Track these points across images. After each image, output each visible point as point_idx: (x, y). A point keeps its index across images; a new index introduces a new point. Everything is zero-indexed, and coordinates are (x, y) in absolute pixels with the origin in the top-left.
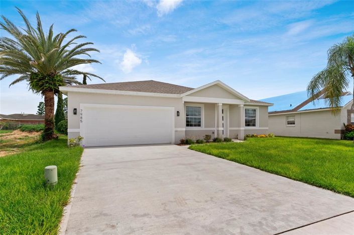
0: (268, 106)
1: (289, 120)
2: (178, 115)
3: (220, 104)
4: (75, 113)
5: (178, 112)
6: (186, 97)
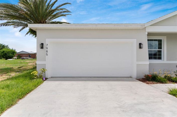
2: (140, 48)
5: (140, 44)
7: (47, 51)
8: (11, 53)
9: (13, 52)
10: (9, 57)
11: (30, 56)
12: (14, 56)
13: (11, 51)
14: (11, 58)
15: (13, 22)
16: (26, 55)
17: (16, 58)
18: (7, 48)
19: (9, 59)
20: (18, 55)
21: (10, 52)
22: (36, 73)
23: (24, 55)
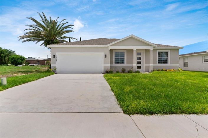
0: (179, 49)
1: (205, 59)
2: (106, 57)
3: (134, 50)
4: (54, 57)
5: (106, 55)
6: (111, 46)
7: (57, 59)
8: (21, 59)
9: (23, 59)
10: (18, 63)
11: (39, 62)
12: (24, 62)
13: (21, 57)
14: (20, 64)
15: (34, 39)
16: (34, 61)
17: (24, 65)
18: (14, 54)
19: (19, 66)
20: (27, 62)
21: (19, 58)
22: (51, 70)
23: (33, 62)
